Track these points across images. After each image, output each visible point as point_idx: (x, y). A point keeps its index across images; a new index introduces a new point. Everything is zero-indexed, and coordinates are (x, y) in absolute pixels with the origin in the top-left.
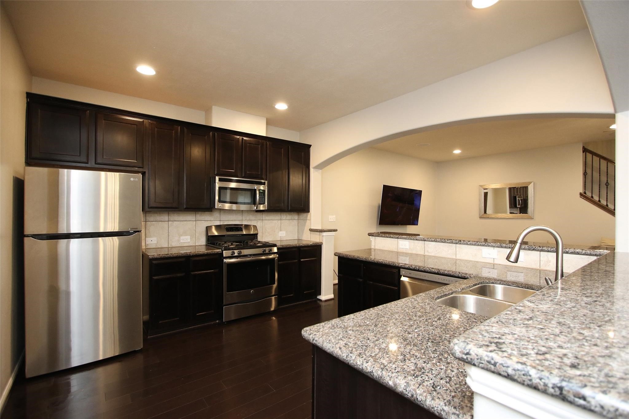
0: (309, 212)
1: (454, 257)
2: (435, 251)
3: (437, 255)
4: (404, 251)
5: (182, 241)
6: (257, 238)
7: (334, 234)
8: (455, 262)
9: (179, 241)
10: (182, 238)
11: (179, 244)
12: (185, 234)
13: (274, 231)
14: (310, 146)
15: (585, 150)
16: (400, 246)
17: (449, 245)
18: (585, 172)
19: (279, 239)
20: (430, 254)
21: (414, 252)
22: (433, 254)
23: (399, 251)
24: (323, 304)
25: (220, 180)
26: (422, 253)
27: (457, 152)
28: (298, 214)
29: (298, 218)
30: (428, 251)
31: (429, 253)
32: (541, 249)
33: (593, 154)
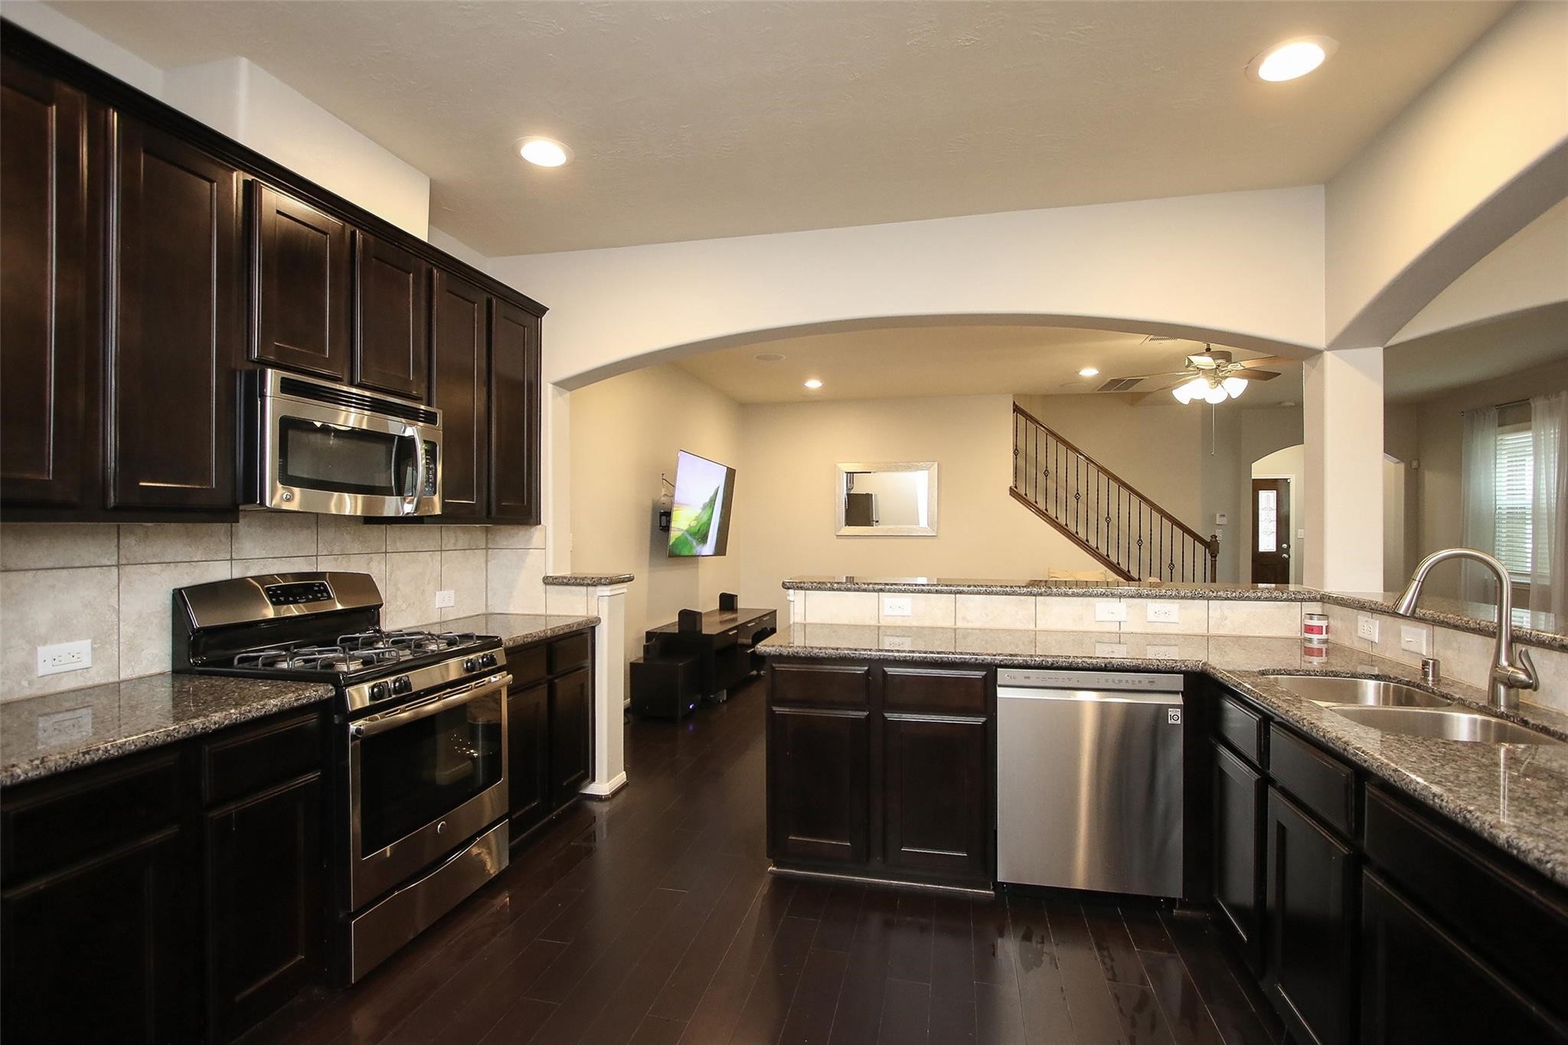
0: (537, 524)
1: (1032, 627)
2: (984, 615)
3: (987, 626)
4: (899, 623)
5: (43, 668)
6: (378, 623)
7: (625, 590)
8: (1034, 636)
9: (28, 668)
10: (42, 651)
11: (30, 683)
12: (64, 629)
13: (423, 592)
14: (544, 310)
15: (1017, 409)
16: (886, 611)
17: (1020, 600)
18: (1016, 449)
19: (436, 619)
20: (969, 625)
21: (927, 623)
22: (977, 625)
23: (883, 623)
24: (601, 809)
25: (287, 387)
26: (949, 623)
27: (814, 384)
28: (487, 530)
29: (486, 545)
30: (964, 618)
31: (968, 622)
32: (1215, 594)
33: (1028, 417)
